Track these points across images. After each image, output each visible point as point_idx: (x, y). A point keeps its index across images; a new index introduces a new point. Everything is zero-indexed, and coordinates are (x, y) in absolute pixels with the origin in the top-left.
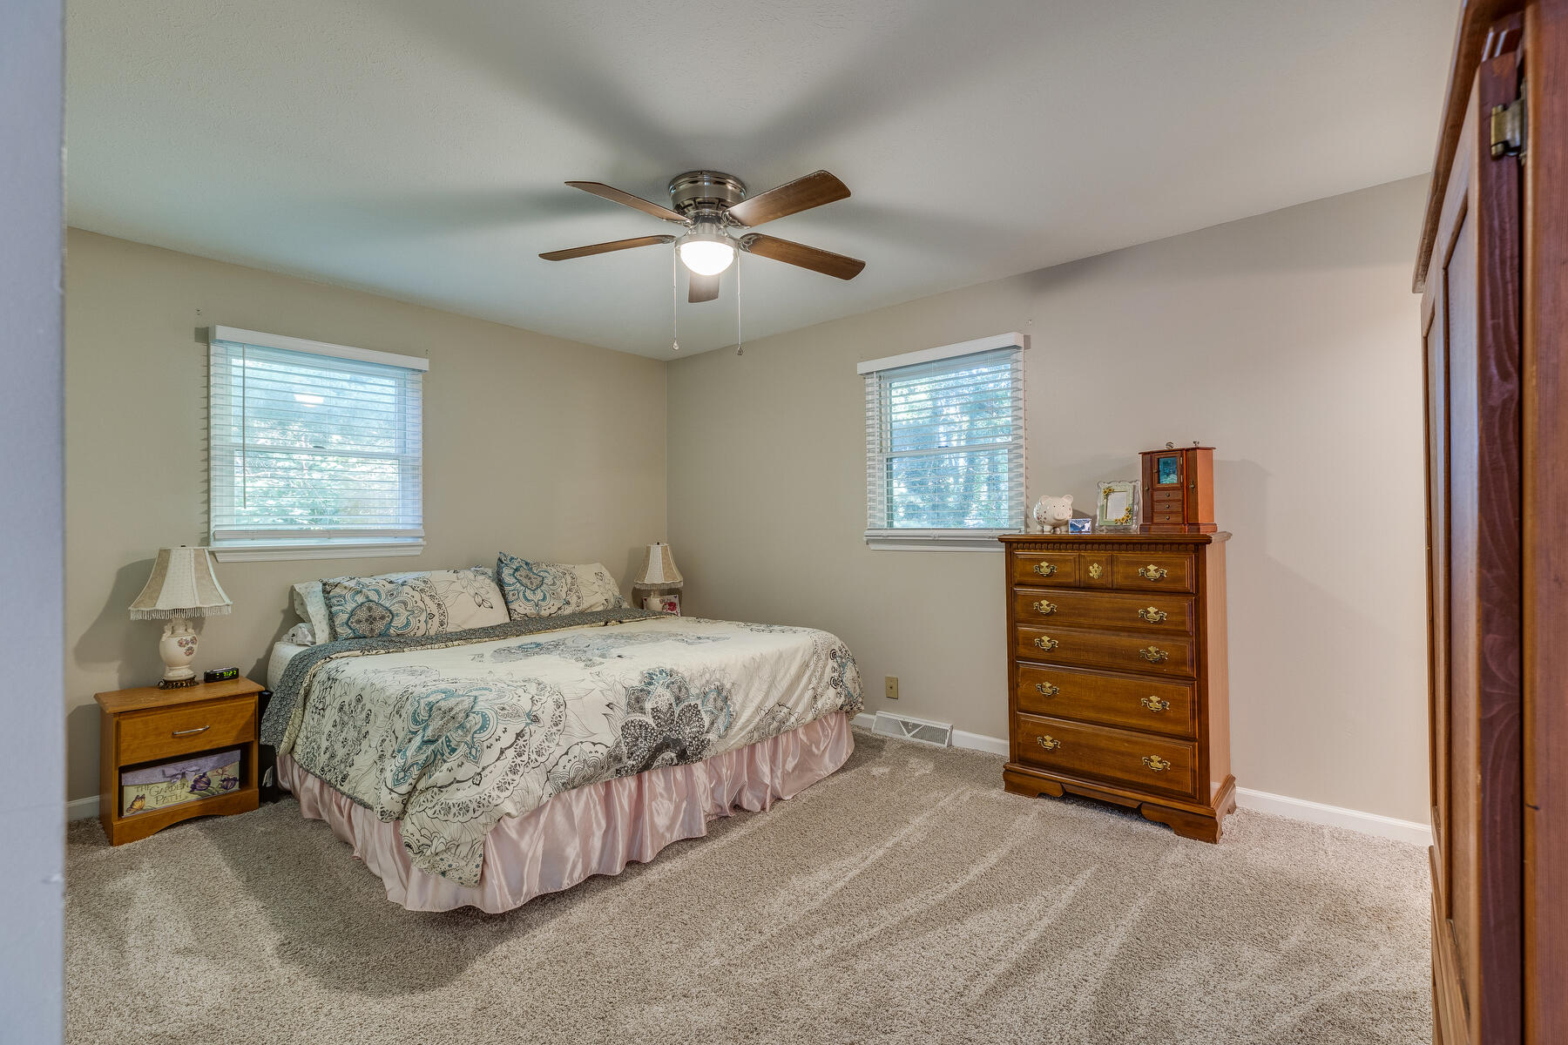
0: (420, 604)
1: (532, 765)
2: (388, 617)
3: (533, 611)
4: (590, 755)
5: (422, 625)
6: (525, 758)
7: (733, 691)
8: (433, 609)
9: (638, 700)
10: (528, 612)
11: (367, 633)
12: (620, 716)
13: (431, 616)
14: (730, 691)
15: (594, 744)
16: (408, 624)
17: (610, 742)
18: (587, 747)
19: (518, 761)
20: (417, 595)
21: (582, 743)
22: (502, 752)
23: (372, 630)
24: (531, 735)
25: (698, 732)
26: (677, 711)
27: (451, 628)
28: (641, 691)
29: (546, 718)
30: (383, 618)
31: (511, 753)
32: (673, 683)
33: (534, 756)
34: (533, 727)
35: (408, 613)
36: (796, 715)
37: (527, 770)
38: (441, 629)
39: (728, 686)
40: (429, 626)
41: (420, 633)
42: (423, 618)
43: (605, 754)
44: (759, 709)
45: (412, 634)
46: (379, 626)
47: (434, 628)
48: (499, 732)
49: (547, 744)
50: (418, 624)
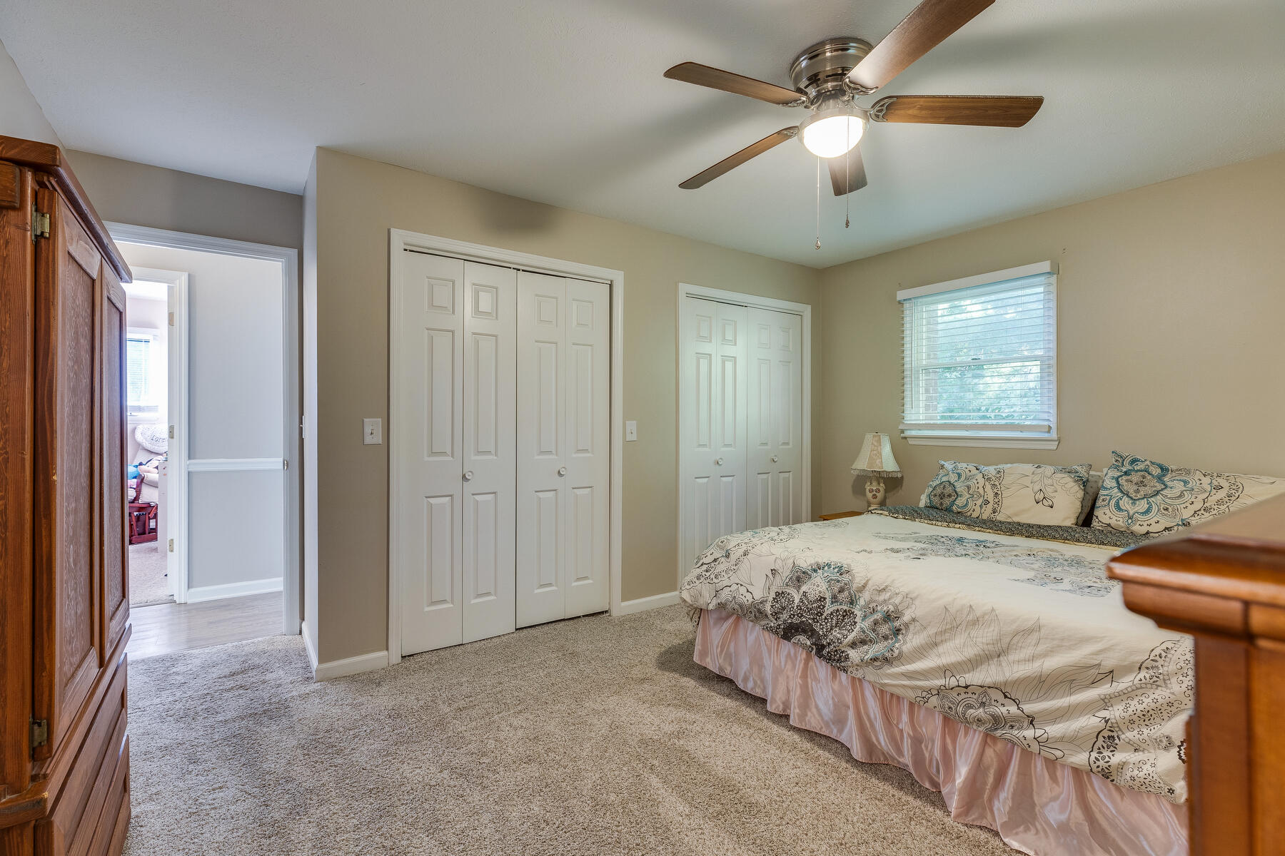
0: (981, 490)
1: (709, 580)
2: (954, 496)
3: (1120, 523)
4: (741, 596)
5: (977, 508)
6: (708, 574)
7: (911, 627)
8: (990, 497)
9: (798, 579)
10: (1113, 522)
11: (938, 505)
12: (778, 584)
13: (987, 502)
14: (907, 625)
15: (748, 591)
16: (966, 505)
17: (758, 595)
18: (742, 590)
19: (704, 573)
20: (981, 481)
21: (741, 585)
22: (702, 565)
23: (941, 504)
24: (719, 563)
25: (838, 639)
26: (829, 609)
27: (1000, 517)
28: (804, 573)
29: (733, 557)
30: (950, 496)
31: (705, 567)
32: (838, 581)
33: (713, 576)
34: (723, 559)
35: (968, 496)
36: (1039, 733)
37: (705, 582)
38: (992, 516)
39: (906, 618)
40: (983, 510)
41: (975, 515)
42: (979, 502)
43: (750, 602)
44: (945, 670)
45: (969, 514)
46: (947, 502)
47: (987, 513)
48: (708, 554)
49: (724, 574)
50: (974, 507)
